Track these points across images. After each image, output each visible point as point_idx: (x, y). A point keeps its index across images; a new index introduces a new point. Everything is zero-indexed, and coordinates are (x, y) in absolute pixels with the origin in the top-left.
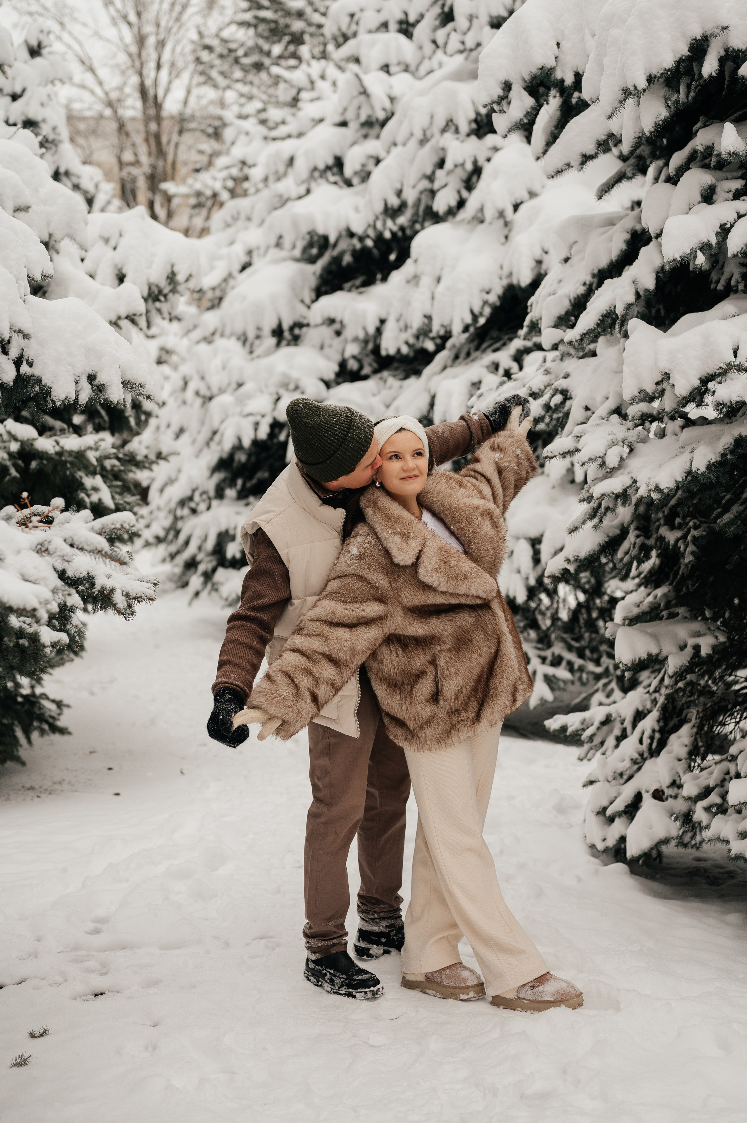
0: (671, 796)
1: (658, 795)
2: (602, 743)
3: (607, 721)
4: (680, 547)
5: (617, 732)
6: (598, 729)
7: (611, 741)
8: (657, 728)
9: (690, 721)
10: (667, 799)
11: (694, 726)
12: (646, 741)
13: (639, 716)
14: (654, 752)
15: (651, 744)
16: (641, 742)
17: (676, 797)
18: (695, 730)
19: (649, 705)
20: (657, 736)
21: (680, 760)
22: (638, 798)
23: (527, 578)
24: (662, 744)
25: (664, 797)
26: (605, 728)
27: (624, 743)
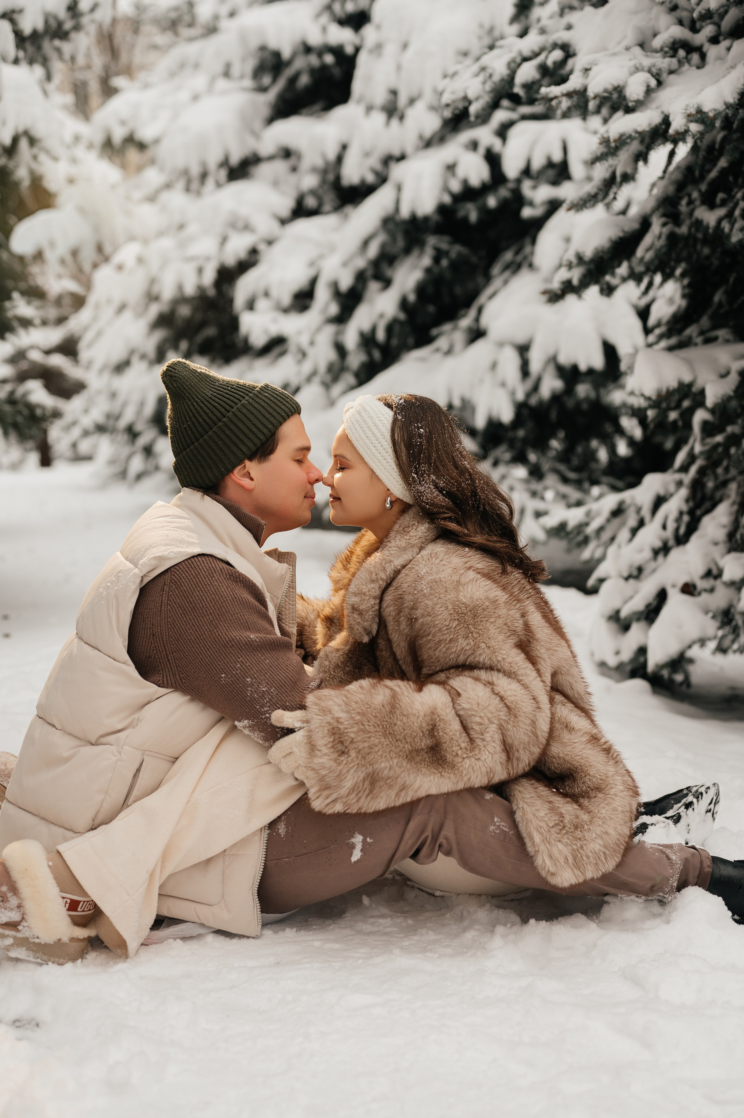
0: (705, 590)
1: (689, 589)
2: (613, 539)
3: (618, 512)
4: (724, 228)
5: (632, 521)
6: (608, 521)
7: (624, 534)
8: (685, 508)
9: (728, 496)
10: (699, 594)
11: (734, 503)
12: (671, 526)
13: (659, 501)
14: (682, 540)
15: (677, 529)
16: (664, 527)
17: (712, 590)
18: (735, 508)
19: (672, 488)
20: (686, 518)
21: (716, 544)
22: (662, 596)
23: (513, 393)
24: (692, 527)
25: (696, 593)
26: (617, 521)
27: (642, 533)
